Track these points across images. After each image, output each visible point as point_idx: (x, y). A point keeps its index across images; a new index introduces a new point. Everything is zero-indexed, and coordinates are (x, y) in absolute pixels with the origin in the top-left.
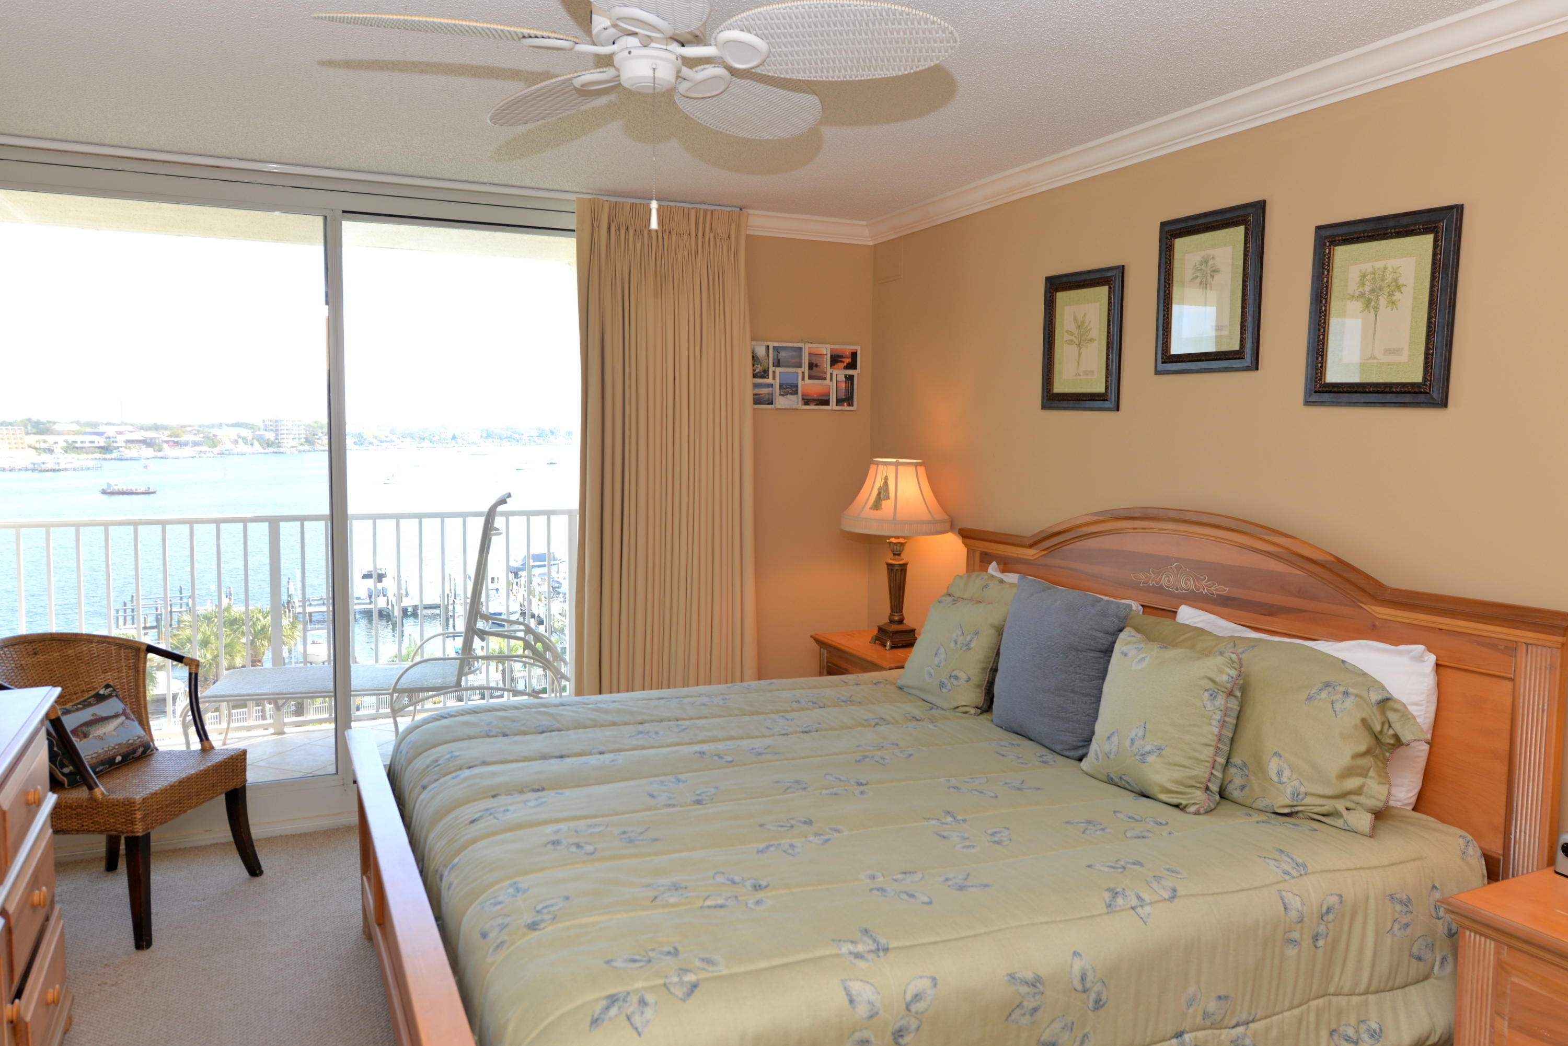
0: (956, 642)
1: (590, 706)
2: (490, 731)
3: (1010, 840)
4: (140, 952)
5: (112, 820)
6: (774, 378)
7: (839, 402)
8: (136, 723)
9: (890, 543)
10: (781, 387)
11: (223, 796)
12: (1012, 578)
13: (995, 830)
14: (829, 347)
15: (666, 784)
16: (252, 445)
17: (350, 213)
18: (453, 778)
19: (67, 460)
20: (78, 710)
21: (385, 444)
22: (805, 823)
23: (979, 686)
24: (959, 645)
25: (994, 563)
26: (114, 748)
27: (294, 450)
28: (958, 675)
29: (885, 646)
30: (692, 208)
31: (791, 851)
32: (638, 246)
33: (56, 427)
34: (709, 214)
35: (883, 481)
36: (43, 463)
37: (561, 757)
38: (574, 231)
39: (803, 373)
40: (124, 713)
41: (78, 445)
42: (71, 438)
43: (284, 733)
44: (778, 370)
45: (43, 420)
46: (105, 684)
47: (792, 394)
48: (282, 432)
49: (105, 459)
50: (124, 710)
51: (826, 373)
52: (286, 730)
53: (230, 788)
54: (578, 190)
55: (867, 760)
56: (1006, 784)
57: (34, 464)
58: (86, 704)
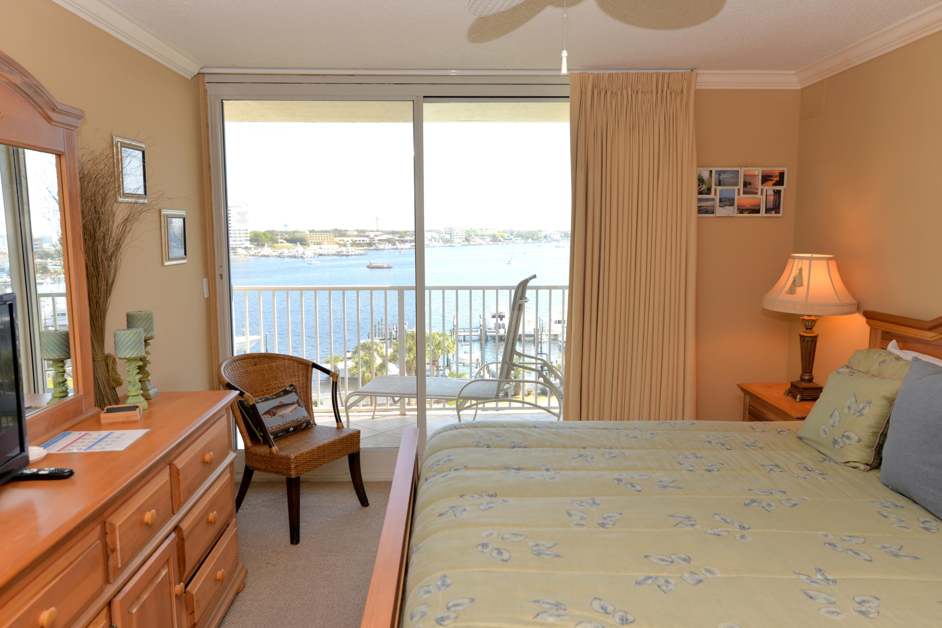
0: (849, 408)
1: (553, 430)
2: (480, 442)
3: (879, 613)
4: (293, 546)
5: (280, 467)
6: (715, 194)
7: (768, 210)
8: (304, 409)
9: (803, 319)
10: (721, 200)
11: (347, 457)
12: (908, 355)
13: (864, 598)
14: (761, 169)
15: (584, 504)
16: (439, 242)
17: (428, 98)
18: (443, 477)
19: (352, 250)
20: (273, 399)
21: (507, 241)
22: (684, 560)
23: (870, 447)
24: (852, 411)
25: (894, 341)
26: (289, 423)
27: (459, 245)
28: (849, 435)
29: (796, 398)
30: (654, 73)
31: (664, 588)
32: (614, 104)
33: (348, 233)
34: (666, 76)
35: (798, 272)
36: (342, 252)
37: (519, 469)
38: (568, 97)
39: (739, 190)
40: (298, 402)
41: (358, 242)
42: (354, 239)
43: (405, 415)
44: (719, 188)
45: (343, 229)
46: (290, 384)
47: (729, 205)
48: (454, 234)
49: (369, 250)
50: (298, 400)
51: (757, 189)
52: (407, 413)
53: (350, 453)
54: (572, 68)
55: (755, 504)
56: (884, 547)
57: (338, 252)
58: (278, 396)
